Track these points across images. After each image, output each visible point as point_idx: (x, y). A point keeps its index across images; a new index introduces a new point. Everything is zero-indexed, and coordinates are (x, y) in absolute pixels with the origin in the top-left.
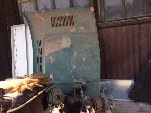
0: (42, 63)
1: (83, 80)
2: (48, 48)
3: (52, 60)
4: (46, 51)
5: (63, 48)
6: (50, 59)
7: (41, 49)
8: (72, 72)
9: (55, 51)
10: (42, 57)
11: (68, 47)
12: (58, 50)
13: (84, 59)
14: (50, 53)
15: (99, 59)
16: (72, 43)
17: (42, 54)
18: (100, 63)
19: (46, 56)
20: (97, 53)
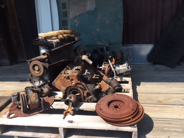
0: (67, 26)
1: (106, 43)
2: (73, 11)
3: (77, 23)
4: (71, 14)
5: (87, 11)
6: (75, 22)
7: (66, 12)
8: (95, 35)
9: (79, 14)
10: (67, 20)
11: (93, 10)
12: (82, 13)
13: (107, 22)
14: (75, 16)
15: (122, 22)
16: (96, 5)
17: (67, 17)
18: (123, 26)
19: (71, 18)
20: (121, 16)
